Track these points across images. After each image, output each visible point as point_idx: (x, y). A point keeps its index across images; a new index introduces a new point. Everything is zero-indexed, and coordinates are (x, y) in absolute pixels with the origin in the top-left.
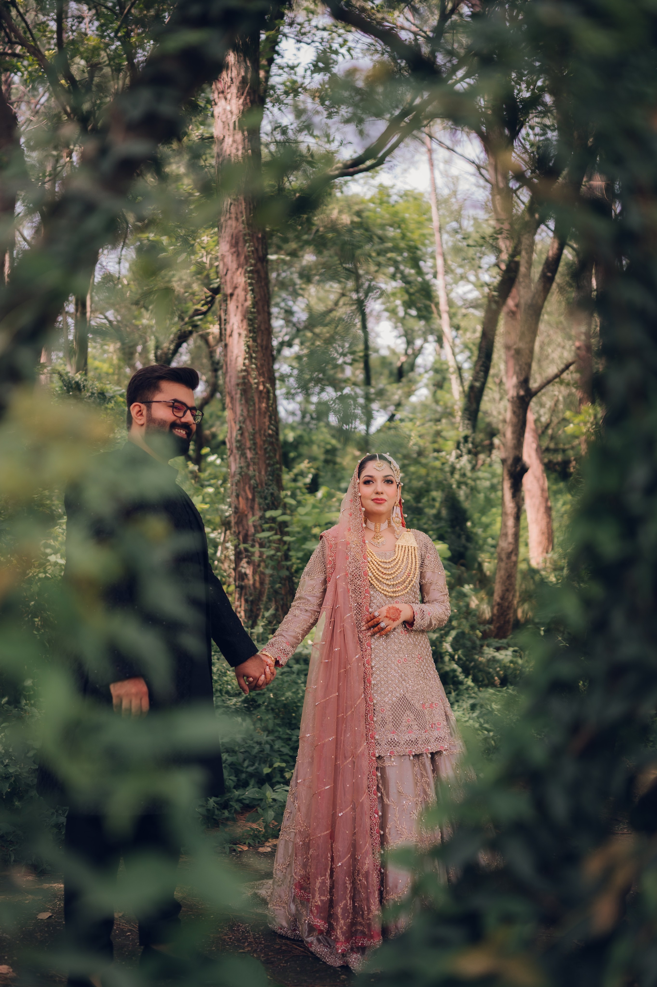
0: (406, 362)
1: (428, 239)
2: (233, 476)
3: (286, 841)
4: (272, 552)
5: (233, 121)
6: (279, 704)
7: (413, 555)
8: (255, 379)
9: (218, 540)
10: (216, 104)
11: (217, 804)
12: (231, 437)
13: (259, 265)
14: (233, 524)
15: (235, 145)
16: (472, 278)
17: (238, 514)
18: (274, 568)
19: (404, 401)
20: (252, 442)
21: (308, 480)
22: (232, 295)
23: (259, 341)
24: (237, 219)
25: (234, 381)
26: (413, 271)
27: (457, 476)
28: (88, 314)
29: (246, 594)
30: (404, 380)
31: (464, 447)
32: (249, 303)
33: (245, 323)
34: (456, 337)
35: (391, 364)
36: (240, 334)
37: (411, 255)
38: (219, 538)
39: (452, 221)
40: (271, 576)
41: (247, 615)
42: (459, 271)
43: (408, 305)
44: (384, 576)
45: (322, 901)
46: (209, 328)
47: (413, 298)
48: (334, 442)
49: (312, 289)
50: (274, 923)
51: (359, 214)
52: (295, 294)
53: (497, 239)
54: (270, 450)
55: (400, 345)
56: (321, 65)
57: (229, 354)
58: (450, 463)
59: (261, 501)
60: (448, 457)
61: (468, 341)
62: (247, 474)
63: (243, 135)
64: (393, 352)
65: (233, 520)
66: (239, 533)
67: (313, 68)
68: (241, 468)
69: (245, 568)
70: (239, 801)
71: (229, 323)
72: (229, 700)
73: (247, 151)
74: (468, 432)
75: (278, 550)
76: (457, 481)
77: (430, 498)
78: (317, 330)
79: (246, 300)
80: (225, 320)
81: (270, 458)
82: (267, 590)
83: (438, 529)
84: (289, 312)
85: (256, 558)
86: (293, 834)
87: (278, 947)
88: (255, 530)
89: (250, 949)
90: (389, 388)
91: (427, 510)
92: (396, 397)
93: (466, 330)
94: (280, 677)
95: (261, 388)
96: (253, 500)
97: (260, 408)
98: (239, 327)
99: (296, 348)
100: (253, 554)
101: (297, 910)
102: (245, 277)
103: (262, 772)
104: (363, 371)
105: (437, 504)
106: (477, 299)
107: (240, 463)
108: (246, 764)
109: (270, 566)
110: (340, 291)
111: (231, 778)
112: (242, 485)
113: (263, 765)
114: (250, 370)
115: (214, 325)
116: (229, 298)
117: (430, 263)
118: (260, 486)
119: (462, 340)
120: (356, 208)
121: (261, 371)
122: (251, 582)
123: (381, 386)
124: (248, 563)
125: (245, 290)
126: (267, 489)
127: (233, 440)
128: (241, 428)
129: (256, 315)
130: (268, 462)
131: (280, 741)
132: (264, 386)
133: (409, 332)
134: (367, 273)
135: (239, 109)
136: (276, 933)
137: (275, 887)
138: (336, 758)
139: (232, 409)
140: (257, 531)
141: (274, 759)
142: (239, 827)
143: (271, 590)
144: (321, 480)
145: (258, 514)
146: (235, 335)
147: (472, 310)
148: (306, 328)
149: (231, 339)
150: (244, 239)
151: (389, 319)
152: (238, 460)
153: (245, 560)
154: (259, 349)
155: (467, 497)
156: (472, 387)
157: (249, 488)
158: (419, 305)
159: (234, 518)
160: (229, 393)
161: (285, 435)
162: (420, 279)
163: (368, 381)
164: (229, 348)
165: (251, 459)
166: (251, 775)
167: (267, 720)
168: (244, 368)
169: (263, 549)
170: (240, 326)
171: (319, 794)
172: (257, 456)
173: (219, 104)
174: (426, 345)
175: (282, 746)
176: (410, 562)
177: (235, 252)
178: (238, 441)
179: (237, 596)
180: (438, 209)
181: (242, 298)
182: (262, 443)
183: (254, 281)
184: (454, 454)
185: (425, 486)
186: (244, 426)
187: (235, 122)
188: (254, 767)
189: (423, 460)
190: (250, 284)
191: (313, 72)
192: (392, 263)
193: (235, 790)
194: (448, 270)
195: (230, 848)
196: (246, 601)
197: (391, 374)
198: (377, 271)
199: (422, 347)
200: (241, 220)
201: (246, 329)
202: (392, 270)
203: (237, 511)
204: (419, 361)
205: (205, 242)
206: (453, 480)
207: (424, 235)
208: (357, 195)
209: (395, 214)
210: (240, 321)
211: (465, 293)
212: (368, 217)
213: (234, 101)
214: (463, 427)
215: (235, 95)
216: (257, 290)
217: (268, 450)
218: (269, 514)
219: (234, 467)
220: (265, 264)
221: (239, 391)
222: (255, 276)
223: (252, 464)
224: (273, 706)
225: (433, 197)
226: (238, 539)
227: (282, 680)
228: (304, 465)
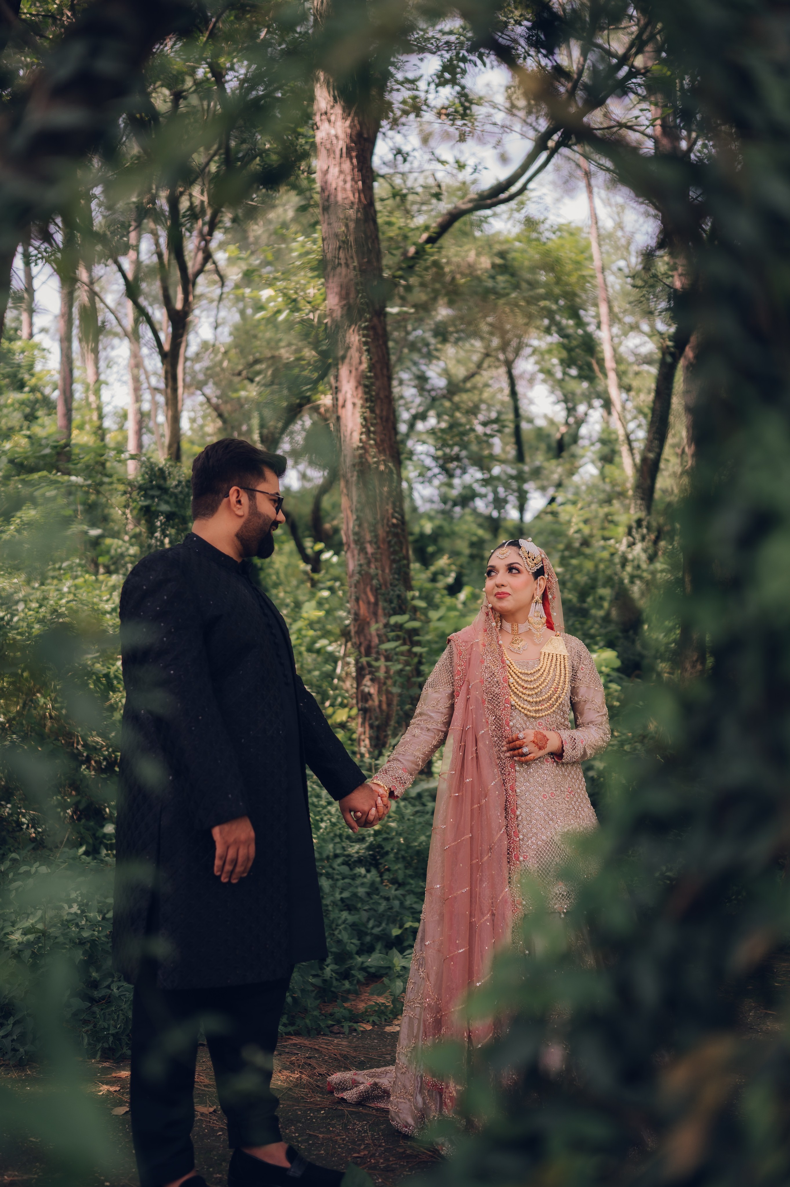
0: (567, 432)
1: (589, 282)
2: (351, 576)
3: (410, 1017)
4: (399, 667)
5: (340, 147)
6: (410, 851)
7: (562, 665)
8: (374, 457)
9: (337, 654)
10: (318, 128)
11: (336, 973)
12: (348, 529)
13: (375, 320)
14: (353, 633)
15: (342, 177)
16: (645, 327)
17: (359, 622)
18: (402, 686)
19: (566, 482)
20: (373, 534)
21: (450, 580)
22: (343, 358)
23: (378, 411)
24: (347, 265)
25: (349, 461)
26: (571, 322)
27: (629, 569)
28: (180, 390)
29: (370, 719)
30: (565, 454)
31: (637, 532)
32: (364, 366)
33: (361, 390)
34: (627, 400)
35: (549, 436)
36: (354, 404)
37: (569, 303)
38: (339, 652)
39: (618, 260)
40: (400, 695)
41: (373, 743)
42: (628, 319)
43: (567, 363)
44: (524, 691)
45: (457, 1091)
46: (320, 399)
47: (573, 354)
48: (481, 532)
49: (450, 350)
50: (398, 1120)
51: (502, 255)
52: (430, 356)
53: (672, 276)
54: (395, 543)
55: (559, 413)
56: (447, 76)
57: (343, 428)
58: (620, 553)
59: (386, 604)
60: (617, 545)
61: (642, 404)
62: (368, 574)
63: (352, 163)
64: (552, 422)
65: (353, 629)
66: (360, 644)
67: (437, 81)
68: (361, 565)
69: (368, 687)
70: (363, 969)
71: (340, 391)
72: (351, 846)
73: (356, 183)
74: (642, 514)
75: (407, 663)
76: (629, 574)
77: (597, 596)
78: (456, 399)
79: (361, 363)
80: (336, 388)
81: (395, 553)
82: (394, 714)
83: (606, 634)
84: (422, 379)
85: (381, 674)
86: (418, 1010)
87: (401, 1150)
88: (380, 641)
89: (366, 1152)
90: (546, 464)
91: (593, 612)
92: (555, 477)
93: (639, 391)
94: (412, 818)
95: (382, 467)
96: (376, 604)
97: (381, 493)
98: (353, 396)
99: (432, 421)
100: (378, 669)
101: (424, 1103)
102: (359, 335)
103: (391, 934)
104: (514, 446)
105: (606, 605)
106: (651, 354)
107: (359, 560)
108: (371, 924)
109: (398, 683)
110: (483, 350)
111: (353, 941)
112: (362, 586)
113: (391, 926)
114: (368, 446)
115: (325, 395)
116: (340, 362)
117: (592, 311)
118: (383, 588)
119: (635, 403)
120: (497, 248)
121: (381, 448)
122: (376, 703)
123: (537, 463)
124: (372, 680)
125: (360, 350)
126: (393, 590)
127: (350, 533)
128: (358, 518)
129: (373, 380)
130: (392, 557)
131: (412, 896)
132: (386, 466)
133: (570, 396)
134: (515, 326)
135: (346, 132)
136: (400, 1133)
137: (398, 1074)
138: (471, 915)
139: (348, 495)
140: (381, 642)
141: (405, 918)
142: (362, 1001)
143: (401, 713)
144: (465, 579)
145: (383, 620)
146: (349, 406)
147: (646, 367)
148: (444, 397)
149: (344, 410)
150: (356, 289)
151: (544, 381)
152: (356, 557)
153: (368, 677)
154: (379, 421)
155: (642, 594)
156: (644, 460)
157: (371, 590)
158: (579, 363)
159: (354, 626)
160: (344, 476)
161: (422, 527)
162: (580, 332)
163: (520, 457)
164: (343, 421)
165: (372, 554)
166: (378, 938)
167: (396, 871)
168: (361, 445)
169: (389, 663)
170: (355, 394)
171: (452, 959)
172: (379, 551)
173: (322, 128)
174: (591, 411)
175: (416, 902)
176: (558, 674)
177: (345, 305)
178: (355, 534)
179: (360, 720)
180: (600, 245)
181: (355, 361)
182: (385, 535)
183: (369, 340)
184: (625, 541)
185: (589, 581)
186: (361, 515)
187: (341, 149)
188: (380, 928)
189: (587, 551)
190: (366, 343)
191: (437, 85)
192: (545, 313)
193: (357, 957)
194: (614, 318)
195: (350, 1027)
196: (371, 726)
197: (549, 448)
198: (527, 324)
199: (586, 414)
200: (351, 267)
201: (361, 398)
202: (546, 322)
203: (357, 617)
204: (584, 431)
205: (312, 295)
206: (625, 573)
207: (583, 277)
208: (499, 233)
209: (547, 253)
210: (354, 389)
211: (637, 347)
212: (514, 259)
213: (339, 123)
214: (635, 508)
215: (340, 116)
216: (373, 350)
217: (393, 542)
218: (393, 620)
219: (352, 565)
220: (382, 318)
221: (355, 473)
222: (371, 333)
223: (373, 560)
224: (403, 853)
225: (594, 231)
226: (360, 652)
227: (414, 821)
228: (443, 562)
